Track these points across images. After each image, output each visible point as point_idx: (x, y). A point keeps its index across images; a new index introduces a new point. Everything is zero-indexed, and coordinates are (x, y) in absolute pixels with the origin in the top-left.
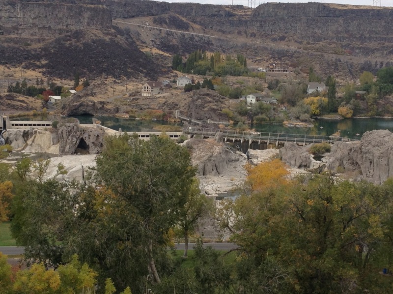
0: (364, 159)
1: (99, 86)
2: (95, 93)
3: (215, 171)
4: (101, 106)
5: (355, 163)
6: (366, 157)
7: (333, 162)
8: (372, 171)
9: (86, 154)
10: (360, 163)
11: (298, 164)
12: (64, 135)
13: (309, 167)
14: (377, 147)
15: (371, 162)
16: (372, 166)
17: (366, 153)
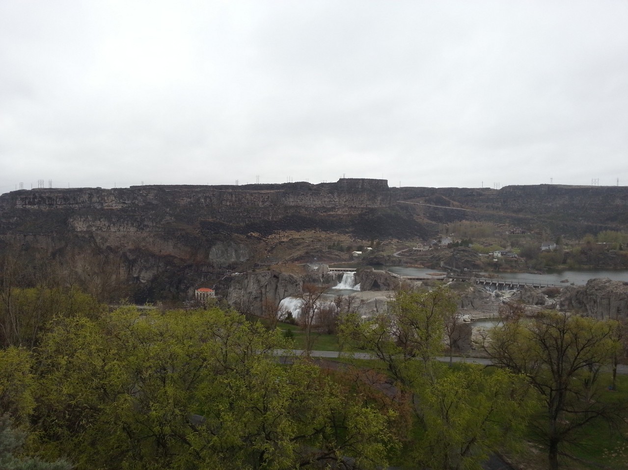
0: (589, 300)
1: (387, 245)
2: (384, 250)
3: (470, 305)
4: (388, 258)
5: (580, 303)
6: (591, 298)
7: (564, 301)
8: (595, 309)
9: (378, 290)
10: (585, 302)
11: (535, 301)
12: (364, 278)
13: (544, 304)
14: (600, 291)
15: (595, 302)
16: (596, 305)
17: (590, 295)
